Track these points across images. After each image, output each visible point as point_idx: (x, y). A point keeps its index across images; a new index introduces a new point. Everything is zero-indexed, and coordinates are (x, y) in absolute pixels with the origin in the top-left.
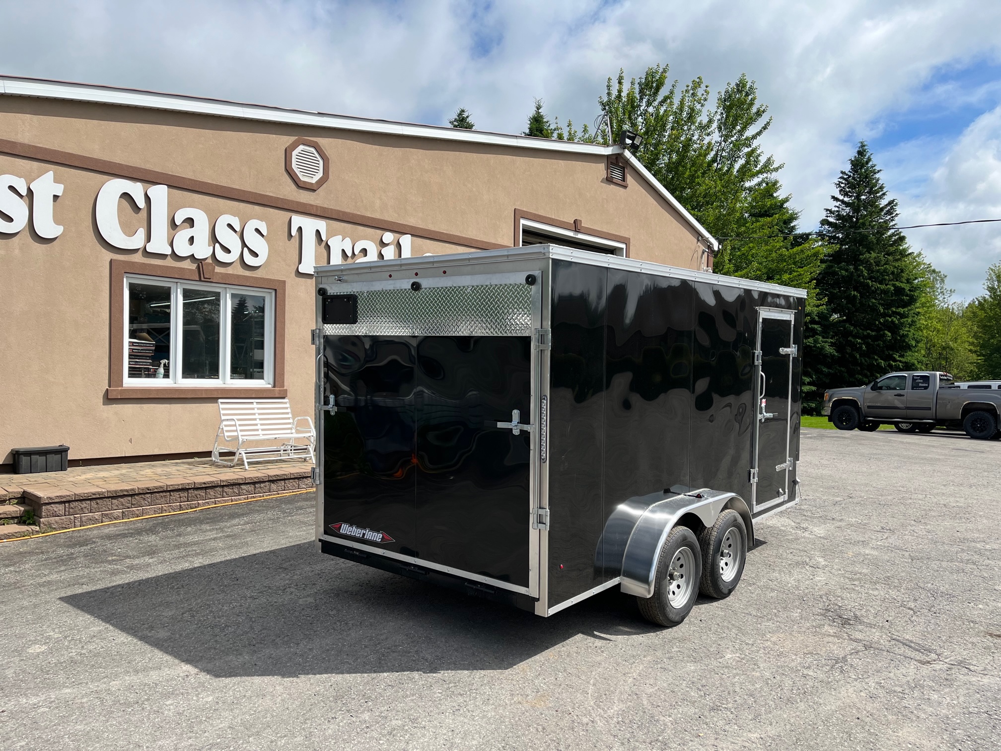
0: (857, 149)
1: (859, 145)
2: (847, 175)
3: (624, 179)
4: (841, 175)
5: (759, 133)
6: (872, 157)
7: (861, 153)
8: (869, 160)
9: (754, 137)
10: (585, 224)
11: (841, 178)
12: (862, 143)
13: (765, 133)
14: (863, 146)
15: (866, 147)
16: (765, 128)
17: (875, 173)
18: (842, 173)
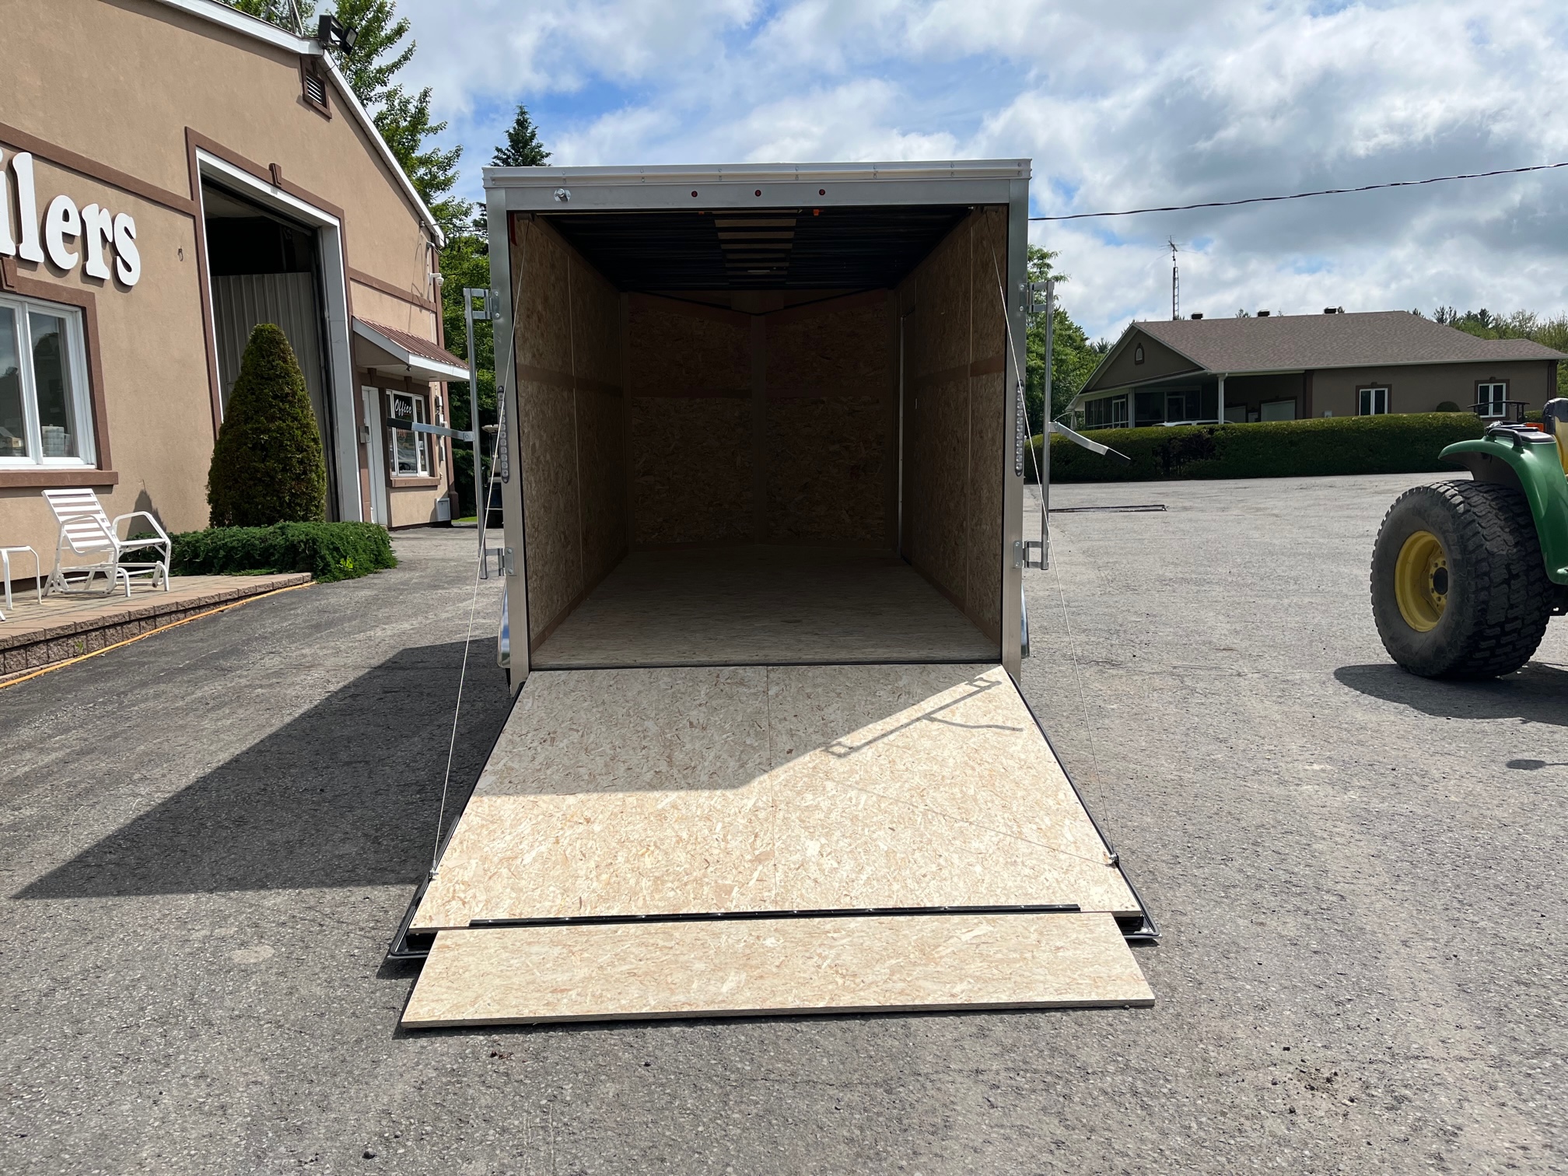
0: (516, 117)
1: (518, 111)
2: (505, 154)
3: (325, 104)
4: (496, 153)
5: (396, 65)
6: (537, 131)
7: (522, 123)
8: (533, 135)
9: (392, 69)
10: (285, 175)
11: (496, 157)
12: (521, 107)
13: (407, 65)
14: (523, 113)
15: (527, 116)
16: (405, 58)
17: (543, 157)
18: (498, 150)
